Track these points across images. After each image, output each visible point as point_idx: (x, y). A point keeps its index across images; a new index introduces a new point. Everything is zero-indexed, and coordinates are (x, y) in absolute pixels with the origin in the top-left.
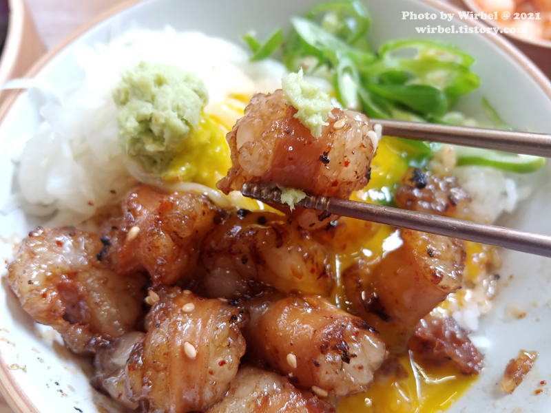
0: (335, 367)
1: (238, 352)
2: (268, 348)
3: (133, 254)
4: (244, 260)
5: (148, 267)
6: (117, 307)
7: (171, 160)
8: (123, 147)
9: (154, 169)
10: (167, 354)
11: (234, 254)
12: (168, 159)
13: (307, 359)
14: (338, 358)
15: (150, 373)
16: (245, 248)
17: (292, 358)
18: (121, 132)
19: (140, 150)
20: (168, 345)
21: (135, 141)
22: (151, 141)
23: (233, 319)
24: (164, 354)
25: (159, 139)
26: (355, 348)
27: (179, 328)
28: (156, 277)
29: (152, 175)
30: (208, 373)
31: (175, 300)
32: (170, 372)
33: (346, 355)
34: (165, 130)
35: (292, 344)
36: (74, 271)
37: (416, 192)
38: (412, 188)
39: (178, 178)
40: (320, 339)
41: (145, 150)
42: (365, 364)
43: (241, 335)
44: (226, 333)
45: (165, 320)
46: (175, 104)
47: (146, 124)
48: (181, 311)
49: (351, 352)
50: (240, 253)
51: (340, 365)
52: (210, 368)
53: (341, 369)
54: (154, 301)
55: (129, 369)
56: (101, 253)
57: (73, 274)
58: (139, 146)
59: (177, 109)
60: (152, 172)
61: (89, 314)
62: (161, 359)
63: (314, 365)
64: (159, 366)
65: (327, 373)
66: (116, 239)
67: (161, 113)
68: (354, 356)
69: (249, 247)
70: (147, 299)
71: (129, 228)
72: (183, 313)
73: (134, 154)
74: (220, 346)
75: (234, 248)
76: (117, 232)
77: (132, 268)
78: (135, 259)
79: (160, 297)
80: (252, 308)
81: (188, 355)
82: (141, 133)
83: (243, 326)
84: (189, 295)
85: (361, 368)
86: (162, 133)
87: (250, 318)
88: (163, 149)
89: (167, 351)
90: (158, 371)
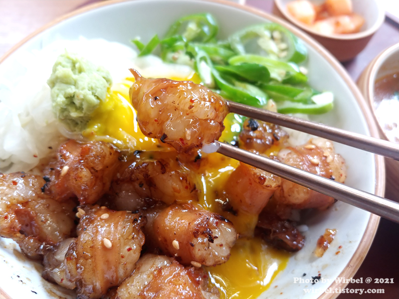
0: (204, 245)
1: (140, 242)
2: (160, 239)
3: (66, 185)
4: (141, 185)
5: (76, 193)
6: (57, 223)
7: (88, 122)
8: (55, 114)
9: (76, 129)
10: (92, 247)
11: (134, 181)
12: (85, 121)
13: (185, 242)
14: (206, 240)
15: (81, 261)
16: (141, 176)
17: (176, 243)
18: (54, 104)
19: (67, 116)
20: (93, 241)
21: (63, 110)
22: (74, 110)
23: (135, 221)
24: (90, 247)
25: (79, 109)
26: (216, 233)
27: (100, 230)
28: (82, 198)
29: (75, 133)
30: (120, 257)
31: (95, 213)
32: (95, 259)
33: (211, 238)
34: (83, 103)
35: (175, 234)
36: (26, 200)
37: (251, 133)
38: (249, 131)
39: (92, 133)
40: (193, 229)
41: (70, 116)
42: (224, 243)
43: (141, 232)
44: (131, 230)
45: (89, 225)
46: (90, 86)
47: (71, 99)
48: (100, 218)
49: (214, 235)
50: (138, 179)
51: (207, 244)
52: (121, 253)
53: (208, 248)
54: (82, 215)
55: (67, 260)
56: (44, 187)
57: (25, 203)
58: (66, 113)
59: (92, 89)
60: (75, 131)
61: (37, 229)
62: (88, 251)
63: (190, 246)
64: (87, 255)
65: (199, 250)
66: (54, 177)
67: (81, 91)
68: (216, 237)
69: (143, 175)
70: (77, 214)
71: (62, 167)
72: (101, 219)
73: (63, 118)
74: (127, 239)
75: (133, 177)
76: (54, 171)
77: (66, 195)
78: (67, 189)
79: (86, 212)
80: (148, 215)
81: (107, 246)
82: (67, 105)
83: (142, 225)
84: (105, 209)
85: (221, 245)
86: (82, 104)
87: (147, 221)
88: (82, 115)
89: (92, 245)
90: (87, 259)
